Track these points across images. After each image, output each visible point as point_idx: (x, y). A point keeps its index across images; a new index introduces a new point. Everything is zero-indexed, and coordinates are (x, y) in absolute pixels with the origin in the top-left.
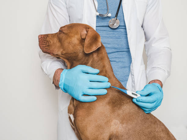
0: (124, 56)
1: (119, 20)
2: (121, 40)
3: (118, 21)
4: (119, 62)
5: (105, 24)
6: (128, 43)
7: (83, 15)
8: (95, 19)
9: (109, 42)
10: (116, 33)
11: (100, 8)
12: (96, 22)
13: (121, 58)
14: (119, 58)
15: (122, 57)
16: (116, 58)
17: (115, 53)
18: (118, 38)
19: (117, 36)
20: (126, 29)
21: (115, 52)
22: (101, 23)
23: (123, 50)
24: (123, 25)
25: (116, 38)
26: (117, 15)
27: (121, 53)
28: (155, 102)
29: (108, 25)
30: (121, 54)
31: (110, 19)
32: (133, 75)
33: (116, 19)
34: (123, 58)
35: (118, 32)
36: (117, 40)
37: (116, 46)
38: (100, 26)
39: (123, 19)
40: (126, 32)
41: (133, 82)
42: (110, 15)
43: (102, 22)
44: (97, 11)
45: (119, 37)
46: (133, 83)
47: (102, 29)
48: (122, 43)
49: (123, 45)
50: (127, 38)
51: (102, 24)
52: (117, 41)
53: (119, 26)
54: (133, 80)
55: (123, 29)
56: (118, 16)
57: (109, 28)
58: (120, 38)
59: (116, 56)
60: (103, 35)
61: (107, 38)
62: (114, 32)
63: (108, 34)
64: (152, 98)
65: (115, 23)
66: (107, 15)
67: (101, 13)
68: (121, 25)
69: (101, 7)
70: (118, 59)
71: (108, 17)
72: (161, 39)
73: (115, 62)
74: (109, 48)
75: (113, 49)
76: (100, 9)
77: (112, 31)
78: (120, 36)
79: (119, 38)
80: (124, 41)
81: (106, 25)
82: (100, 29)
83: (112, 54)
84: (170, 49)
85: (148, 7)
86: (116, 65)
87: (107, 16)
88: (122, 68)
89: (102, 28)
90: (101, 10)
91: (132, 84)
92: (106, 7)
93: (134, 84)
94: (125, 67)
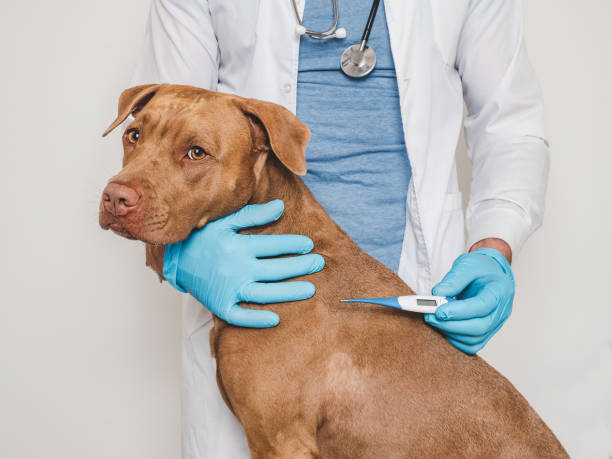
0: (389, 166)
1: (375, 50)
2: (379, 113)
3: (370, 52)
4: (371, 185)
5: (330, 62)
6: (401, 125)
7: (256, 36)
8: (296, 46)
9: (340, 122)
10: (362, 92)
11: (311, 13)
12: (300, 58)
13: (377, 172)
14: (371, 172)
15: (382, 168)
16: (363, 171)
17: (359, 158)
18: (371, 109)
19: (367, 99)
20: (394, 78)
21: (359, 154)
22: (316, 59)
23: (385, 147)
24: (386, 65)
25: (365, 109)
26: (369, 33)
27: (379, 156)
28: (493, 311)
29: (338, 67)
30: (380, 160)
31: (346, 46)
32: (417, 227)
33: (366, 47)
34: (386, 172)
35: (369, 87)
36: (367, 113)
37: (364, 134)
38: (313, 68)
39: (385, 46)
40: (396, 88)
41: (421, 247)
42: (341, 33)
43: (320, 56)
44: (300, 23)
45: (373, 106)
46: (420, 253)
47: (318, 80)
48: (382, 124)
49: (386, 130)
50: (398, 108)
51: (320, 63)
52: (367, 116)
53: (375, 69)
54: (421, 242)
55: (386, 80)
56: (371, 36)
57: (341, 76)
58: (379, 109)
59: (363, 167)
60: (323, 99)
61: (335, 108)
62: (358, 90)
63: (336, 96)
64: (484, 301)
65: (360, 60)
66: (334, 33)
67: (315, 29)
68: (380, 65)
69: (316, 8)
70: (371, 175)
71: (336, 40)
72: (518, 109)
73: (359, 186)
74: (340, 140)
75: (354, 145)
76: (313, 17)
77: (352, 86)
78: (379, 101)
79: (374, 109)
80: (391, 118)
81: (330, 65)
82: (312, 80)
83: (349, 159)
84: (546, 143)
85: (472, 7)
86: (361, 195)
87: (334, 36)
88: (381, 202)
89: (319, 74)
90: (318, 18)
91: (417, 256)
92: (329, 9)
93: (426, 254)
94: (391, 202)
